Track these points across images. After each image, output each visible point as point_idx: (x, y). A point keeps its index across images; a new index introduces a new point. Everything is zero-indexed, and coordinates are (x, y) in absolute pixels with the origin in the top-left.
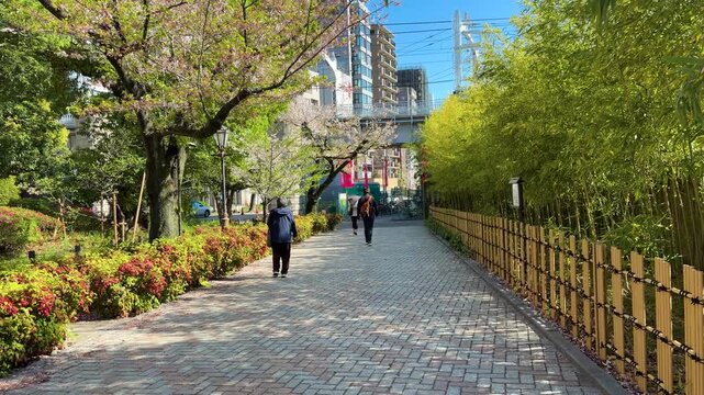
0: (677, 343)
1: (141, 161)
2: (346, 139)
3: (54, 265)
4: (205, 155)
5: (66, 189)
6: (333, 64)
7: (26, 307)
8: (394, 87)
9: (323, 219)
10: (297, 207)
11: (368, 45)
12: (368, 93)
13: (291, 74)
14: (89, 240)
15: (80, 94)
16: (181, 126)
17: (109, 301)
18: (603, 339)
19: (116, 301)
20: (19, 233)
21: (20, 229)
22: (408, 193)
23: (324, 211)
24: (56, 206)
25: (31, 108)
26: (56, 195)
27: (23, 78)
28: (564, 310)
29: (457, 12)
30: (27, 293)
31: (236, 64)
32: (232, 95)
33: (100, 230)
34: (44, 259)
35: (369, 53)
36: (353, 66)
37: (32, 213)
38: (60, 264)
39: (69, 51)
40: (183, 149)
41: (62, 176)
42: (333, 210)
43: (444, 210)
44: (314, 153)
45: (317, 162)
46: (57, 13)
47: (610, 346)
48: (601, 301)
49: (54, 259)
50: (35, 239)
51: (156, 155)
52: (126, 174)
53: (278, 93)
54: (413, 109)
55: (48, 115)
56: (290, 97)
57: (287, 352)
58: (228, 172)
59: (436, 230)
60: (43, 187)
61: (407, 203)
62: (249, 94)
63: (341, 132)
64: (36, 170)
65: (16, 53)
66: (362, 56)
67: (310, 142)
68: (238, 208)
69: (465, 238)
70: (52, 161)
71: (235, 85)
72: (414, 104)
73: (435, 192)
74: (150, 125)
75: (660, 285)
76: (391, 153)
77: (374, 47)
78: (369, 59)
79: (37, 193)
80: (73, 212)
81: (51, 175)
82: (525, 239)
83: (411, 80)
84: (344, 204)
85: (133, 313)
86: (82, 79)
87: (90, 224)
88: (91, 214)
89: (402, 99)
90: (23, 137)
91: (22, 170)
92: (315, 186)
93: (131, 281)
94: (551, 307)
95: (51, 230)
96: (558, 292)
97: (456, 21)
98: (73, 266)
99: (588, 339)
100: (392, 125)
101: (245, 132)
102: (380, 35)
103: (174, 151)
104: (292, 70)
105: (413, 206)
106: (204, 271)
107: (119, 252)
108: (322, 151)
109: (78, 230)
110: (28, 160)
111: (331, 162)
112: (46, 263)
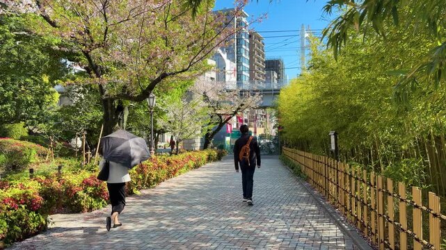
0: (425, 242)
1: (101, 114)
2: (231, 103)
3: (43, 178)
4: (141, 111)
5: (55, 130)
6: (224, 56)
7: (23, 204)
8: (263, 71)
9: (214, 153)
10: (199, 145)
11: (247, 44)
12: (246, 74)
13: (195, 63)
14: (68, 163)
15: (67, 72)
16: (125, 94)
17: (76, 202)
18: (382, 238)
19: (80, 202)
20: (24, 157)
21: (25, 155)
22: (270, 137)
23: (216, 148)
24: (48, 141)
25: (36, 81)
26: (49, 134)
27: (31, 62)
28: (359, 218)
29: (303, 25)
30: (25, 195)
31: (159, 57)
32: (157, 76)
33: (74, 156)
34: (38, 174)
35: (248, 49)
36: (237, 57)
37: (33, 144)
38: (47, 177)
39: (60, 45)
40: (126, 108)
41: (52, 123)
42: (222, 147)
43: (290, 150)
44: (210, 111)
45: (212, 117)
46: (53, 24)
47: (386, 242)
48: (381, 213)
49: (44, 174)
50: (34, 161)
51: (110, 111)
52: (92, 122)
53: (186, 74)
54: (274, 85)
55: (46, 84)
56: (193, 77)
57: (182, 238)
58: (155, 122)
59: (286, 162)
60: (41, 129)
61: (268, 144)
62: (167, 75)
63: (227, 99)
64: (37, 119)
65: (28, 48)
66: (243, 51)
67: (207, 104)
68: (162, 144)
69: (303, 168)
70: (47, 113)
71: (159, 70)
72: (276, 81)
73: (286, 138)
74: (107, 92)
75: (415, 204)
76: (260, 112)
77: (251, 46)
78: (248, 54)
79: (39, 132)
80: (59, 145)
81: (46, 122)
82: (338, 171)
83: (274, 66)
84: (229, 143)
85: (90, 209)
86: (69, 63)
87: (68, 153)
88: (70, 146)
89: (268, 78)
90: (30, 98)
91: (28, 119)
92: (210, 132)
93: (90, 189)
94: (352, 215)
95: (44, 155)
96: (356, 206)
97: (302, 30)
98: (55, 179)
99: (373, 237)
100: (259, 95)
101: (167, 98)
102: (255, 38)
103: (121, 109)
104: (195, 60)
105: (273, 146)
106: (136, 185)
107: (84, 171)
108: (215, 110)
109: (61, 156)
110: (32, 112)
111: (220, 117)
112: (38, 176)
